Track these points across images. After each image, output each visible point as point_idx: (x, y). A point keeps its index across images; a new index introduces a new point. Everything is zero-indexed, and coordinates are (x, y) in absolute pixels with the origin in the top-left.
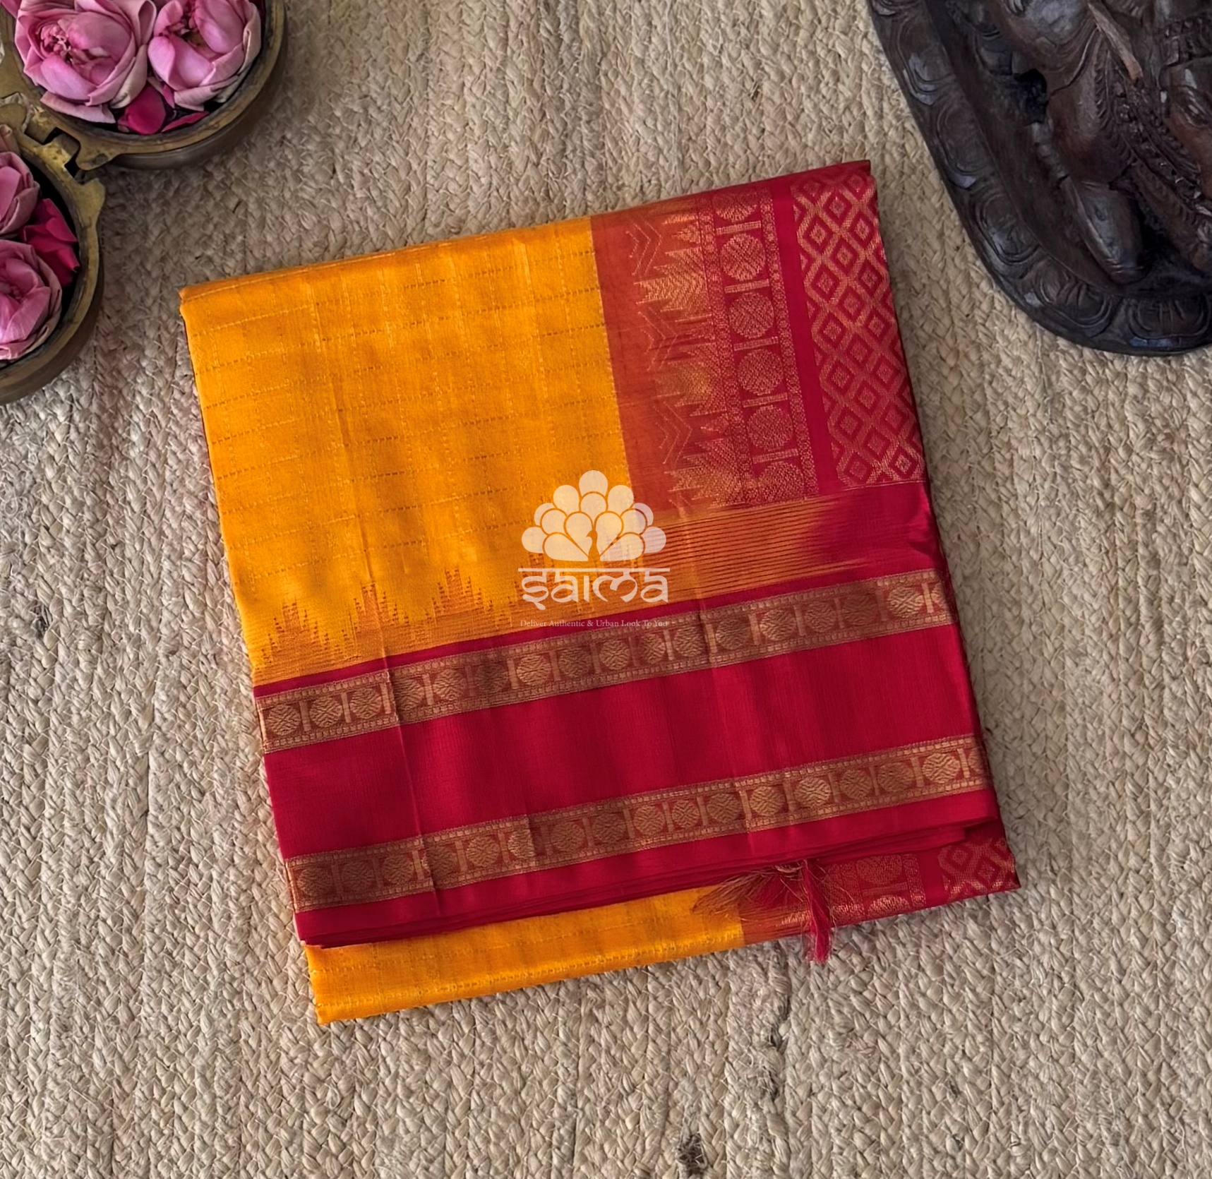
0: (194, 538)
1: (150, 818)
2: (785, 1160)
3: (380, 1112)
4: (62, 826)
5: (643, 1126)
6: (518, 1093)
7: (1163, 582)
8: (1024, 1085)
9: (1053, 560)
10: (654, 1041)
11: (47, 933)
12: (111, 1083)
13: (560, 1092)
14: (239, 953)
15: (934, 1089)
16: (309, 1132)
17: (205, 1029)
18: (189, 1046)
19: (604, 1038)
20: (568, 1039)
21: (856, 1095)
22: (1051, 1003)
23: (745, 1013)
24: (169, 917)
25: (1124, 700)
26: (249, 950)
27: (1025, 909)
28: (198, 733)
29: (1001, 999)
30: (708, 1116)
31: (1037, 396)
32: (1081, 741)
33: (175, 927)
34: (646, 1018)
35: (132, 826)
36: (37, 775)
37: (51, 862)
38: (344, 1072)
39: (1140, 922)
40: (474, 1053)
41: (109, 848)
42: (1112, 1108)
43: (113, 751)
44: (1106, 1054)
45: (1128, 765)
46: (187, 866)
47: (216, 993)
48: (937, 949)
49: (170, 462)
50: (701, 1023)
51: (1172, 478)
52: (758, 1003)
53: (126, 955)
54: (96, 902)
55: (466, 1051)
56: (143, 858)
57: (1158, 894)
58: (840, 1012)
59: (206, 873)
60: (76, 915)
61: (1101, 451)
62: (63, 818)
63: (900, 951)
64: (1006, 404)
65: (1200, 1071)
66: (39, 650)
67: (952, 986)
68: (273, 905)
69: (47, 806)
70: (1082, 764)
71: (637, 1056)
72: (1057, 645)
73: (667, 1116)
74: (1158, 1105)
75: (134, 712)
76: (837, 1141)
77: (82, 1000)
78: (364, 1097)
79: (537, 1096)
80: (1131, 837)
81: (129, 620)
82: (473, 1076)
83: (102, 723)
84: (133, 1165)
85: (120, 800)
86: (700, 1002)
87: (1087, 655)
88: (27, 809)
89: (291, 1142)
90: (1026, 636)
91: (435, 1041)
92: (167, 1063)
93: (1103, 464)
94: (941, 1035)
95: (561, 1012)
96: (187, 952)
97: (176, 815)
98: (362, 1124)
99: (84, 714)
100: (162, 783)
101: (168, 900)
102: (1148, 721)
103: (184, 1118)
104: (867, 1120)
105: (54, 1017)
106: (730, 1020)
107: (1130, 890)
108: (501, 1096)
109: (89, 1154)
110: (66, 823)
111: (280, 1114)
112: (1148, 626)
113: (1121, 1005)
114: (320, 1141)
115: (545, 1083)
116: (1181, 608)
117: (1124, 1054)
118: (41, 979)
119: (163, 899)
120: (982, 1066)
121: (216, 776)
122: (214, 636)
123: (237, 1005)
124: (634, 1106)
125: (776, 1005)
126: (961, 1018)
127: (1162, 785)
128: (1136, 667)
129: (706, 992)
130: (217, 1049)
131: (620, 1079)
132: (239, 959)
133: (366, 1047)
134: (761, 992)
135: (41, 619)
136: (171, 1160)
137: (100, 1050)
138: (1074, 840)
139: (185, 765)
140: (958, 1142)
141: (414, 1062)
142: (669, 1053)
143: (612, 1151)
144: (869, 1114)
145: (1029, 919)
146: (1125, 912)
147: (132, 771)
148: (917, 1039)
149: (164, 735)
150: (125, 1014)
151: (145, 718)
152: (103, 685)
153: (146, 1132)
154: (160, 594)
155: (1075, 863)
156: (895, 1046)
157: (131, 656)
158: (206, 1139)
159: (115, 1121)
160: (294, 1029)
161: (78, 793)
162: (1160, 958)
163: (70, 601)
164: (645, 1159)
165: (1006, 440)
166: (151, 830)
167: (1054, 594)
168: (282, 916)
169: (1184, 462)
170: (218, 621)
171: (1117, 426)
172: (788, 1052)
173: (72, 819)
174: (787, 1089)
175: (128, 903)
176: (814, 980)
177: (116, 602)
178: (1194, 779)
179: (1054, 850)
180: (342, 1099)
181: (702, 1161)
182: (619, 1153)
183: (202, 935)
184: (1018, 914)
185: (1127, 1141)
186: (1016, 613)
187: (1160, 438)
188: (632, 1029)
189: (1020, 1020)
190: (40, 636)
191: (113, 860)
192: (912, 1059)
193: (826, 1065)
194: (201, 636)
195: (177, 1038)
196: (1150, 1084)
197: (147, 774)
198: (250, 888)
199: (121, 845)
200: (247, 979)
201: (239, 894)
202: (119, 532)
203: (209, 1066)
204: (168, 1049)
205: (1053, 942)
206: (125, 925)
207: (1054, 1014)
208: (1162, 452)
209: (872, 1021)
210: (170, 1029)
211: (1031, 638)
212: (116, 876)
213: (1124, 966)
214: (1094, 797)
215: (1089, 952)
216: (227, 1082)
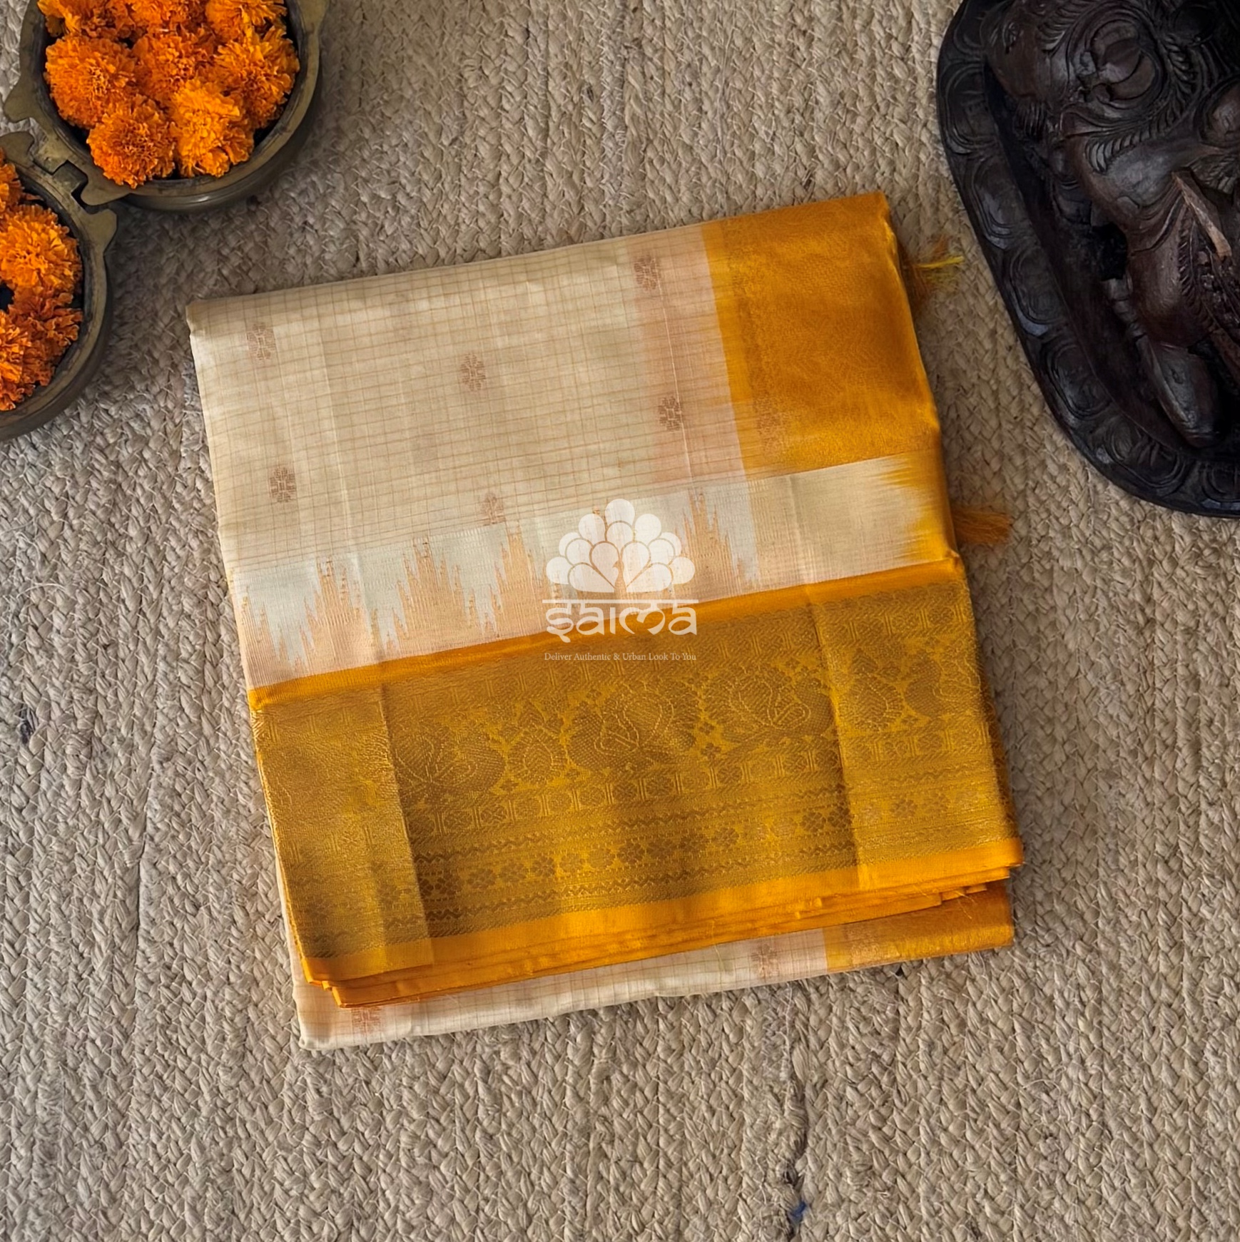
0: (191, 638)
1: (141, 932)
4: (48, 941)
6: (523, 1231)
7: (1203, 705)
8: (1048, 1228)
9: (1090, 676)
10: (665, 1177)
11: (32, 1053)
12: (96, 1214)
13: (567, 1232)
14: (233, 1077)
15: (954, 1231)
18: (179, 1176)
19: (613, 1175)
20: (576, 1176)
22: (1079, 1141)
23: (760, 1147)
24: (161, 1038)
25: (1159, 826)
26: (245, 1074)
27: (1052, 1041)
28: (193, 844)
29: (1026, 1135)
31: (1081, 505)
32: (1113, 867)
33: (165, 1049)
34: (657, 1153)
35: (122, 941)
36: (21, 888)
37: (36, 979)
38: (341, 1205)
39: (1172, 1058)
40: (478, 1188)
41: (98, 964)
43: (100, 861)
44: (1134, 1198)
45: (1162, 894)
46: (180, 984)
47: (208, 1119)
48: (959, 1082)
49: (169, 558)
50: (714, 1156)
51: (1218, 594)
52: (773, 1136)
53: (115, 1077)
54: (85, 1021)
55: (470, 1185)
56: (134, 974)
57: (1190, 1030)
58: (858, 1149)
59: (199, 991)
60: (64, 1034)
61: (1145, 563)
62: (48, 933)
63: (921, 1084)
64: (1048, 511)
66: (24, 757)
68: (270, 1026)
69: (32, 921)
70: (1114, 890)
71: (647, 1194)
72: (1090, 765)
75: (125, 821)
77: (68, 1125)
78: (363, 1232)
79: (543, 1235)
80: (1163, 969)
81: (122, 724)
82: (477, 1212)
83: (90, 832)
85: (108, 913)
86: (713, 1135)
87: (1120, 777)
88: (11, 923)
90: (1059, 755)
91: (437, 1174)
92: (156, 1195)
93: (1146, 578)
94: (962, 1173)
95: (569, 1147)
96: (177, 1074)
97: (168, 930)
99: (71, 823)
100: (155, 895)
101: (160, 1021)
102: (1183, 848)
105: (38, 1143)
106: (744, 1153)
107: (1161, 1026)
108: (506, 1234)
110: (52, 938)
112: (1185, 751)
113: (1151, 1145)
115: (551, 1222)
116: (1221, 732)
117: (1153, 1198)
118: (25, 1103)
119: (154, 1018)
120: (1004, 1206)
121: (211, 889)
122: (212, 742)
123: (231, 1133)
125: (792, 1139)
126: (983, 1156)
127: (1195, 915)
128: (1172, 791)
129: (719, 1124)
130: (208, 1179)
131: (628, 1217)
132: (233, 1083)
133: (364, 1179)
134: (777, 1125)
135: (27, 723)
137: (85, 1180)
138: (1104, 970)
139: (179, 877)
141: (414, 1196)
142: (680, 1189)
145: (1056, 1050)
146: (1156, 1046)
147: (120, 882)
148: (938, 1178)
149: (157, 845)
150: (112, 1141)
151: (136, 827)
152: (91, 791)
154: (155, 695)
155: (1105, 995)
156: (914, 1184)
157: (123, 761)
160: (289, 1160)
161: (63, 907)
162: (1191, 1099)
163: (59, 704)
165: (1047, 549)
166: (142, 944)
167: (1089, 712)
168: (279, 1038)
169: (1230, 578)
170: (215, 725)
171: (1162, 539)
172: (804, 1189)
173: (58, 934)
174: (803, 1230)
175: (119, 1022)
176: (831, 1113)
177: (107, 705)
178: (1228, 910)
179: (1082, 980)
180: (339, 1234)
183: (194, 1057)
184: (1044, 1046)
186: (1048, 731)
187: (1207, 552)
188: (641, 1164)
189: (1046, 1158)
190: (25, 741)
191: (103, 978)
192: (933, 1199)
193: (845, 1205)
194: (197, 742)
195: (166, 1167)
196: (1180, 1230)
197: (138, 886)
198: (246, 1009)
199: (110, 960)
200: (241, 1105)
201: (234, 1014)
202: (112, 631)
203: (200, 1197)
204: (157, 1178)
205: (1081, 1078)
206: (114, 1046)
207: (1081, 1154)
208: (1209, 567)
209: (891, 1159)
210: (159, 1157)
211: (1064, 758)
212: (106, 993)
213: (1156, 1104)
214: (1126, 926)
215: (1119, 1087)
216: (218, 1215)
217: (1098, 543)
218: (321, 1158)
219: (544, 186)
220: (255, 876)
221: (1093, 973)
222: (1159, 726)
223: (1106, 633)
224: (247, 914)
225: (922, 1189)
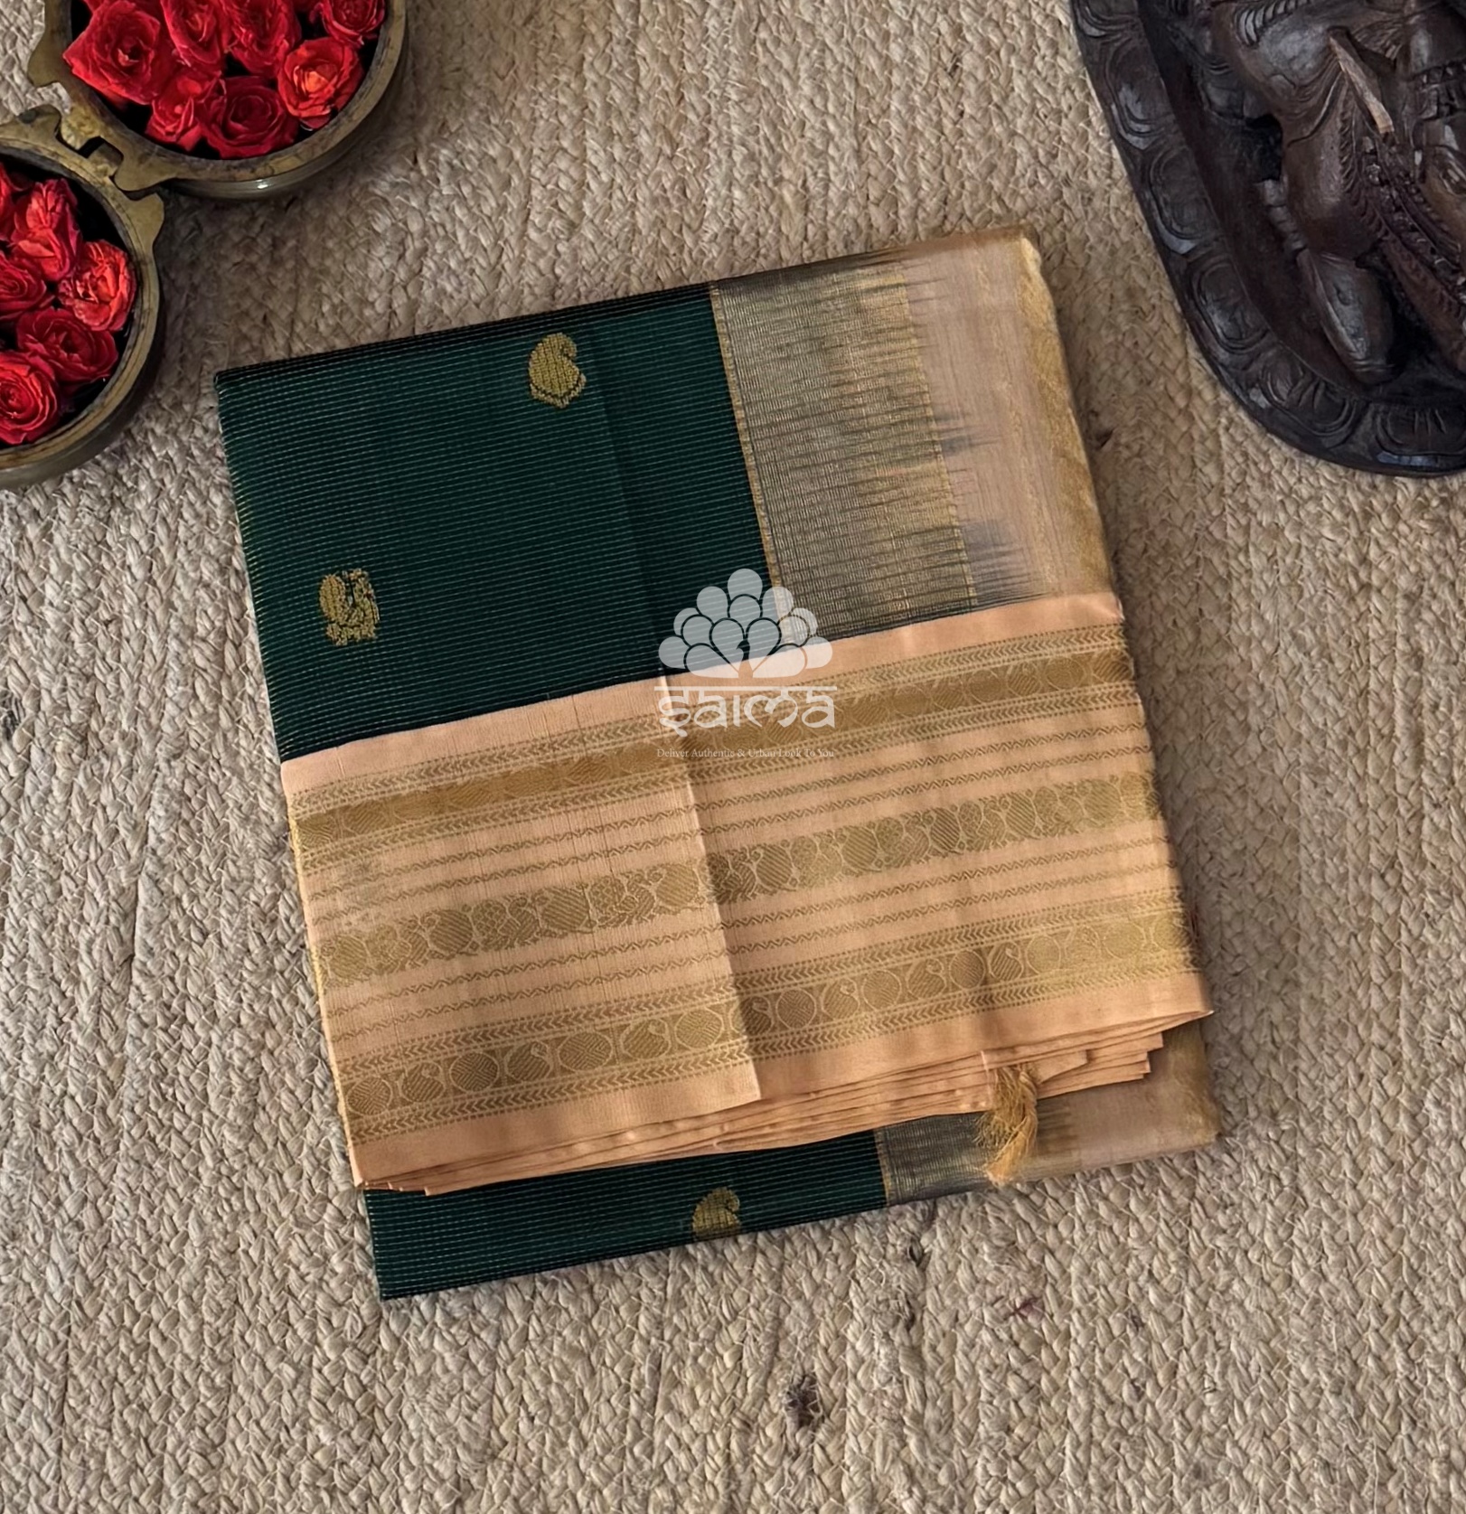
0: (210, 611)
1: (136, 964)
2: (919, 1407)
3: (411, 1346)
4: (24, 977)
5: (745, 1363)
6: (588, 1320)
7: (1426, 687)
8: (1224, 1314)
9: (1290, 652)
10: (763, 1253)
12: (70, 1306)
13: (642, 1319)
14: (241, 1138)
15: (1111, 1320)
16: (320, 1371)
17: (194, 1234)
18: (173, 1257)
19: (700, 1252)
21: (1014, 1329)
22: (1265, 1210)
23: (879, 1218)
24: (154, 1092)
25: (1373, 831)
26: (253, 1135)
27: (1239, 1092)
28: (203, 858)
29: (1202, 1204)
30: (826, 1350)
32: (1318, 881)
33: (159, 1106)
35: (113, 975)
38: (368, 1291)
39: (1383, 1111)
41: (83, 1004)
42: (1334, 1345)
43: (91, 881)
44: (1332, 1278)
45: (1376, 913)
46: (180, 1027)
47: (210, 1189)
49: (186, 515)
50: (823, 1232)
51: (1446, 554)
53: (97, 1140)
54: (64, 1073)
56: (125, 1014)
57: (1407, 1077)
58: (998, 1219)
59: (203, 1035)
60: (37, 1090)
61: (1360, 516)
62: (25, 967)
64: (1245, 454)
65: (1451, 1303)
66: (6, 753)
67: (1142, 1187)
68: (288, 1078)
69: (6, 953)
70: (1319, 909)
71: (741, 1274)
72: (1291, 758)
73: (777, 1349)
74: (1394, 1344)
75: (123, 832)
76: (986, 1385)
77: (36, 1199)
78: (393, 1326)
79: (612, 1326)
80: (1375, 1004)
81: (124, 716)
82: (533, 1297)
83: (80, 846)
84: (91, 1412)
85: (98, 940)
87: (1328, 772)
89: (295, 1382)
90: (1254, 748)
92: (144, 1281)
93: (1361, 533)
94: (1124, 1250)
96: (174, 1137)
97: (169, 961)
98: (388, 1362)
99: (57, 835)
100: (155, 919)
101: (154, 1072)
102: (1402, 858)
103: (162, 1353)
104: (1026, 1360)
106: (860, 1228)
107: (1372, 1072)
108: (567, 1324)
109: (36, 1400)
110: (30, 973)
111: (284, 1347)
112: (1404, 740)
113: (1355, 1215)
114: (333, 1383)
115: (624, 1309)
116: (1448, 718)
117: (1354, 1278)
119: (147, 1068)
120: (1173, 1290)
121: (223, 912)
122: (230, 736)
123: (237, 1206)
124: (736, 1337)
125: (919, 1209)
126: (1149, 1229)
127: (1416, 939)
128: (1388, 790)
130: (208, 1261)
131: (718, 1303)
132: (241, 1146)
135: (11, 714)
136: (141, 1406)
137: (56, 1265)
138: (1304, 1006)
139: (185, 898)
140: (1137, 1389)
142: (781, 1269)
143: (705, 1397)
144: (1028, 1351)
145: (1243, 1103)
146: (1365, 1100)
147: (114, 906)
148: (1094, 1256)
149: (160, 860)
150: (91, 1218)
151: (135, 839)
153: (111, 1369)
154: (164, 681)
155: (1302, 1034)
156: (1065, 1263)
157: (124, 761)
158: (187, 1377)
159: (72, 1355)
160: (308, 1236)
161: (45, 936)
162: (1407, 1159)
163: (49, 692)
164: (745, 1407)
165: (1243, 500)
166: (137, 979)
167: (1290, 695)
170: (235, 716)
172: (930, 1268)
173: (37, 968)
174: (927, 1318)
175: (104, 1073)
177: (107, 693)
178: (1457, 933)
179: (1277, 1018)
180: (365, 1328)
181: (817, 1410)
182: (714, 1397)
183: (194, 1115)
184: (1230, 1098)
185: (1353, 1388)
186: (1242, 718)
187: (1435, 503)
189: (1224, 1232)
190: (8, 736)
191: (87, 1019)
192: (1086, 1281)
193: (979, 1287)
194: (212, 736)
195: (157, 1248)
196: (1386, 1318)
197: (134, 910)
198: (259, 1056)
199: (97, 1001)
200: (250, 1171)
201: (244, 1063)
202: (116, 604)
203: (198, 1283)
204: (145, 1261)
205: (1271, 1134)
206: (99, 1102)
207: (1268, 1226)
208: (1436, 521)
209: (1039, 1233)
210: (149, 1236)
211: (1259, 750)
212: (90, 1039)
213: (1362, 1166)
214: (1332, 952)
215: (1316, 1146)
216: (219, 1305)
217: (1305, 491)
218: (346, 1236)
219: (636, 72)
220: (276, 897)
221: (1289, 1008)
222: (1373, 711)
223: (1311, 600)
224: (264, 942)
225: (1074, 1269)
